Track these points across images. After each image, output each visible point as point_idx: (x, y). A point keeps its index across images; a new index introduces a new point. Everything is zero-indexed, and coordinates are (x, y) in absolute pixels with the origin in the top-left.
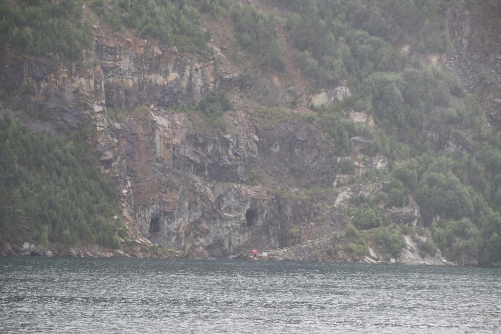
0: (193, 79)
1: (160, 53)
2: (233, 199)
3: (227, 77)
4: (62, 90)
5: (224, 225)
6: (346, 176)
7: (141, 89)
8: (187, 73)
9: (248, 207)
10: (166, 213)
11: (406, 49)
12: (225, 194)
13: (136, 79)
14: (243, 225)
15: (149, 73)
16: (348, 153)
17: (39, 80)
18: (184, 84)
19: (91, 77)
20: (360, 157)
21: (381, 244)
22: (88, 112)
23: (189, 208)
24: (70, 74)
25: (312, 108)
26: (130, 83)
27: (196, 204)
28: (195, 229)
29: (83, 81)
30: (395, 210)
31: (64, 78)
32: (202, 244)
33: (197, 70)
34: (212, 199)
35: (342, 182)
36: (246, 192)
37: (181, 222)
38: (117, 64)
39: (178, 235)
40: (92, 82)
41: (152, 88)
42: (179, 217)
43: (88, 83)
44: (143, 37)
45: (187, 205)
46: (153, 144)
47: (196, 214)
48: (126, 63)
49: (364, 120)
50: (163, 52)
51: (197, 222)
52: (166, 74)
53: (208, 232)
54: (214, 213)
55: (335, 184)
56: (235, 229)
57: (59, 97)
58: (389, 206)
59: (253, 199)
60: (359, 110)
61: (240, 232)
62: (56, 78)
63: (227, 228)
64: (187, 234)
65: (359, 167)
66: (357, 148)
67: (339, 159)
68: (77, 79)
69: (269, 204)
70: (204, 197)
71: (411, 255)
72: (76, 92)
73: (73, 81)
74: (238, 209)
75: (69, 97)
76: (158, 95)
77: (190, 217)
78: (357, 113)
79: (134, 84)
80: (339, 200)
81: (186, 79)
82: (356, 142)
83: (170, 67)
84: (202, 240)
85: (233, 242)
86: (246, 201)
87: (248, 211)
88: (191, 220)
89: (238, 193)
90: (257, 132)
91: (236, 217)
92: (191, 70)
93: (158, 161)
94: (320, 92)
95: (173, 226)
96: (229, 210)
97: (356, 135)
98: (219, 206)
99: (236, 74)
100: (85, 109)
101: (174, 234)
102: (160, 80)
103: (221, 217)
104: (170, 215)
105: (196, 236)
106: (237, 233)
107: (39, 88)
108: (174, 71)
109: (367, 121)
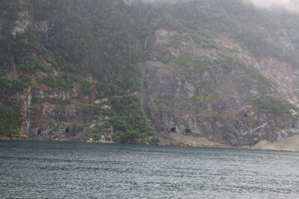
0: (62, 97)
1: (51, 90)
2: (62, 126)
3: (74, 96)
4: (17, 98)
5: (59, 132)
6: (95, 121)
7: (45, 99)
8: (60, 95)
9: (66, 128)
10: (42, 129)
11: (129, 90)
12: (60, 125)
13: (44, 96)
14: (64, 132)
15: (49, 95)
16: (98, 115)
17: (10, 96)
18: (60, 98)
19: (25, 95)
20: (101, 116)
21: (94, 137)
22: (22, 104)
23: (50, 128)
24: (20, 94)
25: (95, 104)
26: (42, 97)
27: (51, 127)
28: (50, 133)
29: (23, 96)
30: (106, 129)
31: (18, 96)
32: (52, 137)
33: (63, 94)
34: (56, 126)
35: (94, 122)
36: (66, 124)
37: (47, 131)
38: (39, 92)
39: (45, 135)
40: (25, 96)
41: (49, 98)
42: (46, 130)
43: (24, 97)
44: (48, 86)
45: (49, 127)
46: (42, 112)
47: (51, 129)
48: (41, 92)
49: (108, 107)
50: (53, 90)
51: (52, 131)
52: (54, 95)
53: (54, 134)
54: (56, 129)
55: (92, 122)
56: (61, 133)
57: (16, 100)
58: (105, 128)
59: (68, 126)
60: (107, 105)
61: (63, 134)
62: (15, 95)
63: (59, 133)
64: (48, 134)
65: (100, 118)
66: (101, 114)
67: (95, 116)
68: (21, 96)
69: (72, 127)
70: (54, 125)
71: (102, 140)
72: (20, 99)
73: (20, 96)
74: (63, 128)
75: (18, 100)
76: (50, 100)
77: (49, 130)
78: (106, 105)
79: (43, 97)
80: (91, 126)
81: (60, 97)
82: (101, 112)
83: (55, 93)
84: (52, 136)
85: (61, 136)
86: (65, 127)
87: (66, 129)
88: (50, 131)
89: (63, 125)
90: (77, 110)
91: (62, 130)
92: (61, 94)
93: (43, 116)
94: (97, 100)
95: (43, 133)
96: (60, 128)
97: (101, 110)
98: (58, 127)
99: (76, 96)
100: (22, 103)
101: (44, 134)
102: (51, 96)
103: (58, 130)
104: (43, 130)
105: (51, 135)
106: (62, 134)
107: (10, 98)
108: (56, 94)
109: (109, 107)
